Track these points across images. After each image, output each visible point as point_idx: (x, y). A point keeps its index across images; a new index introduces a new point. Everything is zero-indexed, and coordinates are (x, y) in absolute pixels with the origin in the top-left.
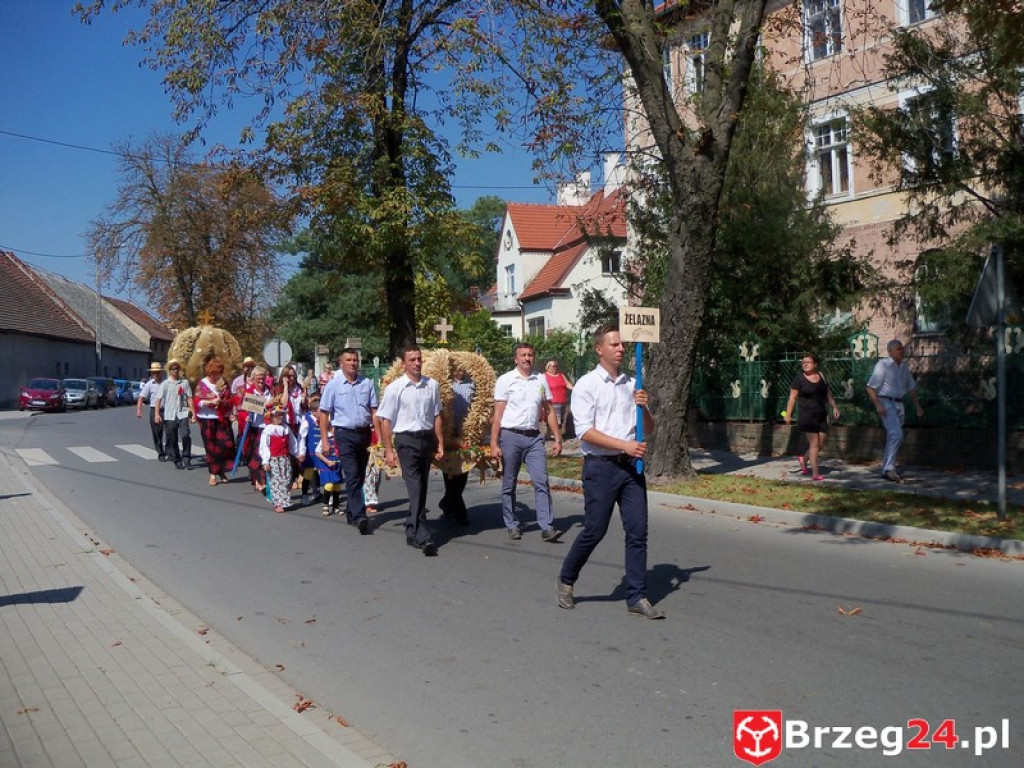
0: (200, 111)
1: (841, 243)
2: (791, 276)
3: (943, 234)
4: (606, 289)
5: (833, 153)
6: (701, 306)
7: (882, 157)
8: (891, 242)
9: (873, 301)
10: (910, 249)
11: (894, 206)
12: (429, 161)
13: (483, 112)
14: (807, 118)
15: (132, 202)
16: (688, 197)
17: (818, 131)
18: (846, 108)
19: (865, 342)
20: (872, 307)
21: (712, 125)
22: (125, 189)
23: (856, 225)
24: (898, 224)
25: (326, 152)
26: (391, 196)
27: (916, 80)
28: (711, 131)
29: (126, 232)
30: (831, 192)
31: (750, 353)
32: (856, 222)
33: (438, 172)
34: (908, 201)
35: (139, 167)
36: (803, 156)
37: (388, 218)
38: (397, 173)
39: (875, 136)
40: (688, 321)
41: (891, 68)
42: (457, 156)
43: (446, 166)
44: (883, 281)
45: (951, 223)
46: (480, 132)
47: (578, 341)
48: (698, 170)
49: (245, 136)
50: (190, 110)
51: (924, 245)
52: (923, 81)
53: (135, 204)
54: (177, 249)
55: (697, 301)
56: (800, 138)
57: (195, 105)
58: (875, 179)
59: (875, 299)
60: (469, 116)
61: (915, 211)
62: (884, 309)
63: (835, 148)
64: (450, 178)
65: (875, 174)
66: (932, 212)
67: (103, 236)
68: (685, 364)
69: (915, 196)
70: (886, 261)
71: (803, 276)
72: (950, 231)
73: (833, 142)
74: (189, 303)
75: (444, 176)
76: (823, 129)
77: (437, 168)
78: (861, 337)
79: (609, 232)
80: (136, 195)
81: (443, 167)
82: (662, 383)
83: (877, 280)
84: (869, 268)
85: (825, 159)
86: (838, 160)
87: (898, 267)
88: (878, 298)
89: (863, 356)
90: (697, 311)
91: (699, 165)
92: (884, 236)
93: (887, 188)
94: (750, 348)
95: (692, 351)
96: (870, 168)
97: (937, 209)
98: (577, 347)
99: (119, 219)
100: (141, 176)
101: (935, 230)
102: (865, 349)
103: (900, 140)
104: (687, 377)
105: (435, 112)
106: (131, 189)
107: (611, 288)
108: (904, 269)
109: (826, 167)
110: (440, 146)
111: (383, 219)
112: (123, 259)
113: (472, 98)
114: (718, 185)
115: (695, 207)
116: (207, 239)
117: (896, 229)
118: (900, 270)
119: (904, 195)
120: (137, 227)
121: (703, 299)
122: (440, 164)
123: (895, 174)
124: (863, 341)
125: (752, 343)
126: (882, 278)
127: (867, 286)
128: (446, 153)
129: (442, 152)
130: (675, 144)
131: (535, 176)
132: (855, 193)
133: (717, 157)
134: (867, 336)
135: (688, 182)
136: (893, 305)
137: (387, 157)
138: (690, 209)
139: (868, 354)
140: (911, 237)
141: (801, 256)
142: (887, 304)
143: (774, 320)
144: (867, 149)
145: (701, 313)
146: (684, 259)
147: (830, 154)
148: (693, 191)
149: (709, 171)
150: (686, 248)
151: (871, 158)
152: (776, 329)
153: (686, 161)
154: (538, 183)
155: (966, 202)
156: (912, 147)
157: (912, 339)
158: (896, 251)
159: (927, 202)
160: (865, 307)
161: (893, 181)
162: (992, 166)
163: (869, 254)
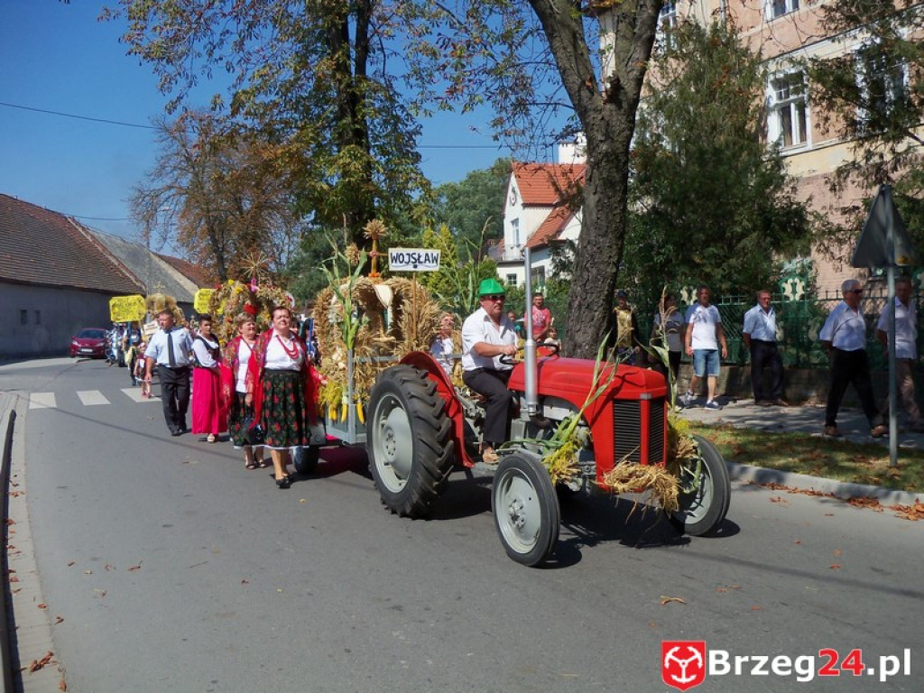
0: (183, 82)
3: (890, 180)
5: (793, 106)
6: (614, 253)
7: (830, 107)
9: (820, 245)
10: (854, 194)
11: (844, 153)
14: (765, 74)
15: (168, 169)
16: (597, 145)
17: (778, 86)
18: (791, 60)
20: (818, 251)
21: (620, 74)
22: (162, 158)
23: (813, 174)
24: (840, 171)
25: (296, 116)
28: (618, 80)
29: (164, 196)
30: (791, 143)
31: (690, 297)
33: (407, 132)
34: (855, 147)
35: (175, 138)
36: (764, 111)
38: (360, 136)
39: (820, 86)
40: (602, 267)
42: (420, 118)
43: (414, 127)
44: (829, 226)
45: (895, 169)
46: (432, 92)
48: (607, 119)
49: (215, 103)
50: (173, 82)
53: (172, 171)
54: (208, 211)
55: (609, 247)
56: (759, 92)
57: (178, 77)
58: (822, 129)
59: (822, 244)
60: (423, 78)
61: (860, 158)
62: (832, 253)
63: (794, 101)
64: (417, 138)
65: (822, 124)
66: (877, 159)
67: (143, 200)
68: (601, 309)
69: (862, 145)
70: (831, 207)
71: (745, 223)
72: (895, 176)
73: (793, 96)
74: (221, 260)
75: (413, 136)
76: (782, 84)
77: (405, 129)
78: (790, 281)
80: (172, 163)
81: (411, 128)
82: (578, 327)
83: (824, 226)
84: (818, 216)
85: (785, 112)
86: (797, 112)
87: (845, 213)
88: (826, 242)
89: (792, 299)
90: (610, 257)
91: (608, 113)
92: (826, 183)
93: (835, 140)
94: (690, 292)
95: (607, 296)
96: (816, 119)
97: (881, 156)
99: (158, 185)
100: (176, 146)
101: (880, 176)
102: (794, 292)
103: (844, 90)
104: (604, 320)
105: (404, 76)
106: (168, 158)
108: (850, 214)
109: (786, 120)
110: (402, 107)
112: (161, 220)
113: (425, 61)
114: (628, 133)
115: (606, 154)
116: (238, 201)
117: (839, 176)
118: (847, 215)
119: (852, 145)
120: (173, 191)
121: (617, 245)
122: (407, 126)
123: (842, 124)
124: (792, 284)
125: (692, 287)
126: (828, 223)
127: (814, 232)
128: (408, 114)
129: (405, 113)
130: (585, 93)
131: (494, 134)
132: (813, 143)
133: (625, 105)
134: (797, 280)
135: (598, 130)
136: (840, 250)
137: (350, 119)
138: (600, 157)
139: (797, 298)
140: (856, 184)
141: (743, 203)
142: (834, 249)
143: (719, 266)
144: (814, 100)
145: (615, 259)
146: (597, 206)
147: (789, 107)
148: (603, 139)
149: (618, 121)
150: (597, 197)
151: (818, 109)
152: (718, 273)
153: (595, 110)
154: (497, 140)
155: (909, 148)
156: (859, 98)
157: (868, 281)
158: (840, 197)
159: (872, 149)
160: (813, 252)
161: (839, 131)
163: (808, 200)
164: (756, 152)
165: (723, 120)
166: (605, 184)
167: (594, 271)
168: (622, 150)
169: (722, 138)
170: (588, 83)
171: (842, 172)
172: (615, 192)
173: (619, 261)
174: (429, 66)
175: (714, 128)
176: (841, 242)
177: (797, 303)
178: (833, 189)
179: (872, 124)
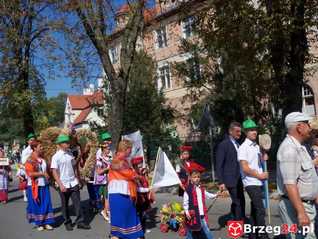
1: (167, 103)
2: (152, 114)
3: (198, 99)
4: (97, 121)
5: (166, 76)
6: (121, 125)
7: (179, 77)
8: (182, 103)
10: (188, 104)
11: (183, 92)
12: (38, 81)
13: (55, 65)
14: (157, 66)
16: (116, 90)
17: (161, 70)
18: (167, 62)
19: (174, 133)
20: (178, 122)
21: (123, 68)
24: (184, 97)
26: (24, 93)
27: (188, 54)
28: (122, 70)
30: (165, 88)
32: (173, 97)
33: (41, 85)
34: (187, 89)
36: (156, 78)
37: (24, 100)
38: (27, 86)
39: (176, 71)
40: (118, 129)
41: (180, 50)
42: (47, 80)
45: (200, 96)
46: (54, 71)
48: (119, 82)
51: (192, 103)
52: (190, 54)
55: (120, 123)
56: (155, 72)
58: (177, 84)
60: (50, 67)
61: (189, 93)
63: (166, 75)
64: (45, 86)
65: (177, 82)
66: (194, 93)
69: (189, 89)
70: (181, 108)
71: (156, 114)
72: (200, 98)
73: (165, 73)
75: (43, 86)
76: (162, 69)
77: (41, 83)
78: (173, 132)
79: (97, 102)
81: (43, 83)
84: (176, 111)
85: (163, 78)
86: (167, 78)
87: (185, 110)
88: (179, 119)
90: (120, 126)
91: (119, 80)
92: (180, 101)
93: (181, 87)
95: (119, 139)
96: (176, 81)
97: (196, 92)
101: (195, 98)
102: (174, 135)
103: (184, 72)
105: (40, 65)
107: (98, 120)
108: (187, 110)
109: (164, 81)
110: (41, 76)
111: (22, 100)
113: (51, 61)
114: (126, 86)
115: (119, 93)
117: (184, 99)
118: (186, 111)
119: (186, 88)
121: (122, 122)
122: (42, 82)
123: (183, 82)
124: (173, 133)
126: (180, 114)
127: (176, 116)
128: (43, 79)
129: (42, 78)
130: (112, 74)
131: (72, 85)
132: (172, 88)
133: (125, 78)
134: (175, 131)
135: (116, 86)
136: (184, 122)
137: (23, 80)
138: (117, 94)
139: (175, 137)
140: (188, 101)
141: (155, 108)
142: (182, 122)
143: (148, 128)
144: (174, 75)
145: (122, 127)
146: (116, 110)
148: (118, 88)
149: (122, 82)
150: (116, 107)
151: (176, 78)
152: (148, 130)
153: (115, 79)
154: (73, 88)
155: (204, 90)
156: (188, 74)
157: (192, 131)
158: (184, 105)
159: (193, 90)
160: (176, 123)
161: (182, 85)
162: (211, 79)
163: (175, 106)
164: (156, 90)
165: (144, 81)
166: (118, 103)
167: (115, 131)
168: (124, 92)
169: (144, 86)
170: (113, 71)
172: (121, 105)
173: (123, 127)
174: (52, 63)
175: (141, 84)
176: (184, 119)
177: (176, 139)
179: (192, 82)
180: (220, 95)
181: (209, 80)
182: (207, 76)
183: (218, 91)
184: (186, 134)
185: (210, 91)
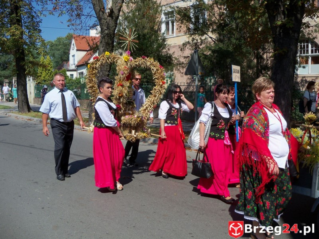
5: (170, 22)
6: (108, 67)
7: (182, 23)
10: (188, 52)
11: (185, 38)
14: (161, 10)
16: (104, 31)
17: (165, 15)
18: (170, 7)
20: (176, 70)
21: (113, 7)
23: (176, 45)
24: (184, 44)
28: (112, 9)
30: (169, 34)
32: (176, 44)
33: (36, 21)
34: (189, 37)
36: (161, 23)
38: (19, 22)
39: (179, 16)
40: (104, 72)
42: (42, 17)
44: (179, 62)
45: (201, 45)
47: (82, 79)
48: (108, 22)
56: (159, 16)
58: (179, 30)
59: (177, 68)
61: (190, 40)
62: (180, 71)
63: (170, 20)
64: (40, 24)
65: (179, 28)
66: (195, 41)
69: (191, 36)
70: (180, 56)
72: (201, 47)
73: (170, 18)
75: (39, 23)
76: (167, 14)
81: (38, 20)
83: (178, 62)
84: (176, 59)
85: (167, 24)
86: (171, 24)
88: (178, 67)
90: (107, 69)
91: (108, 20)
92: (179, 48)
93: (183, 34)
96: (177, 27)
97: (197, 40)
98: (82, 81)
103: (186, 18)
108: (187, 59)
109: (168, 26)
110: (35, 12)
114: (115, 27)
115: (107, 34)
117: (183, 46)
118: (185, 59)
123: (185, 29)
126: (179, 61)
127: (175, 64)
128: (37, 15)
130: (101, 13)
131: (68, 24)
132: (176, 34)
133: (114, 18)
134: (168, 79)
135: (105, 26)
136: (183, 70)
137: (15, 15)
138: (105, 35)
139: (168, 85)
140: (189, 49)
141: (152, 53)
142: (181, 70)
144: (177, 20)
145: (109, 70)
146: (103, 51)
147: (169, 22)
148: (106, 29)
149: (112, 23)
150: (103, 48)
151: (178, 23)
153: (104, 19)
154: (69, 27)
155: (206, 38)
156: (191, 21)
157: (192, 81)
158: (183, 53)
159: (194, 38)
160: (174, 70)
161: (184, 31)
162: (215, 28)
163: (173, 53)
164: (157, 36)
166: (106, 44)
167: (101, 73)
168: (112, 33)
169: (146, 31)
170: (102, 10)
171: (184, 45)
172: (109, 47)
173: (110, 70)
175: (143, 27)
176: (183, 67)
178: (181, 50)
179: (195, 30)
180: (221, 45)
181: (213, 28)
182: (211, 24)
183: (220, 40)
184: (185, 82)
185: (212, 39)
